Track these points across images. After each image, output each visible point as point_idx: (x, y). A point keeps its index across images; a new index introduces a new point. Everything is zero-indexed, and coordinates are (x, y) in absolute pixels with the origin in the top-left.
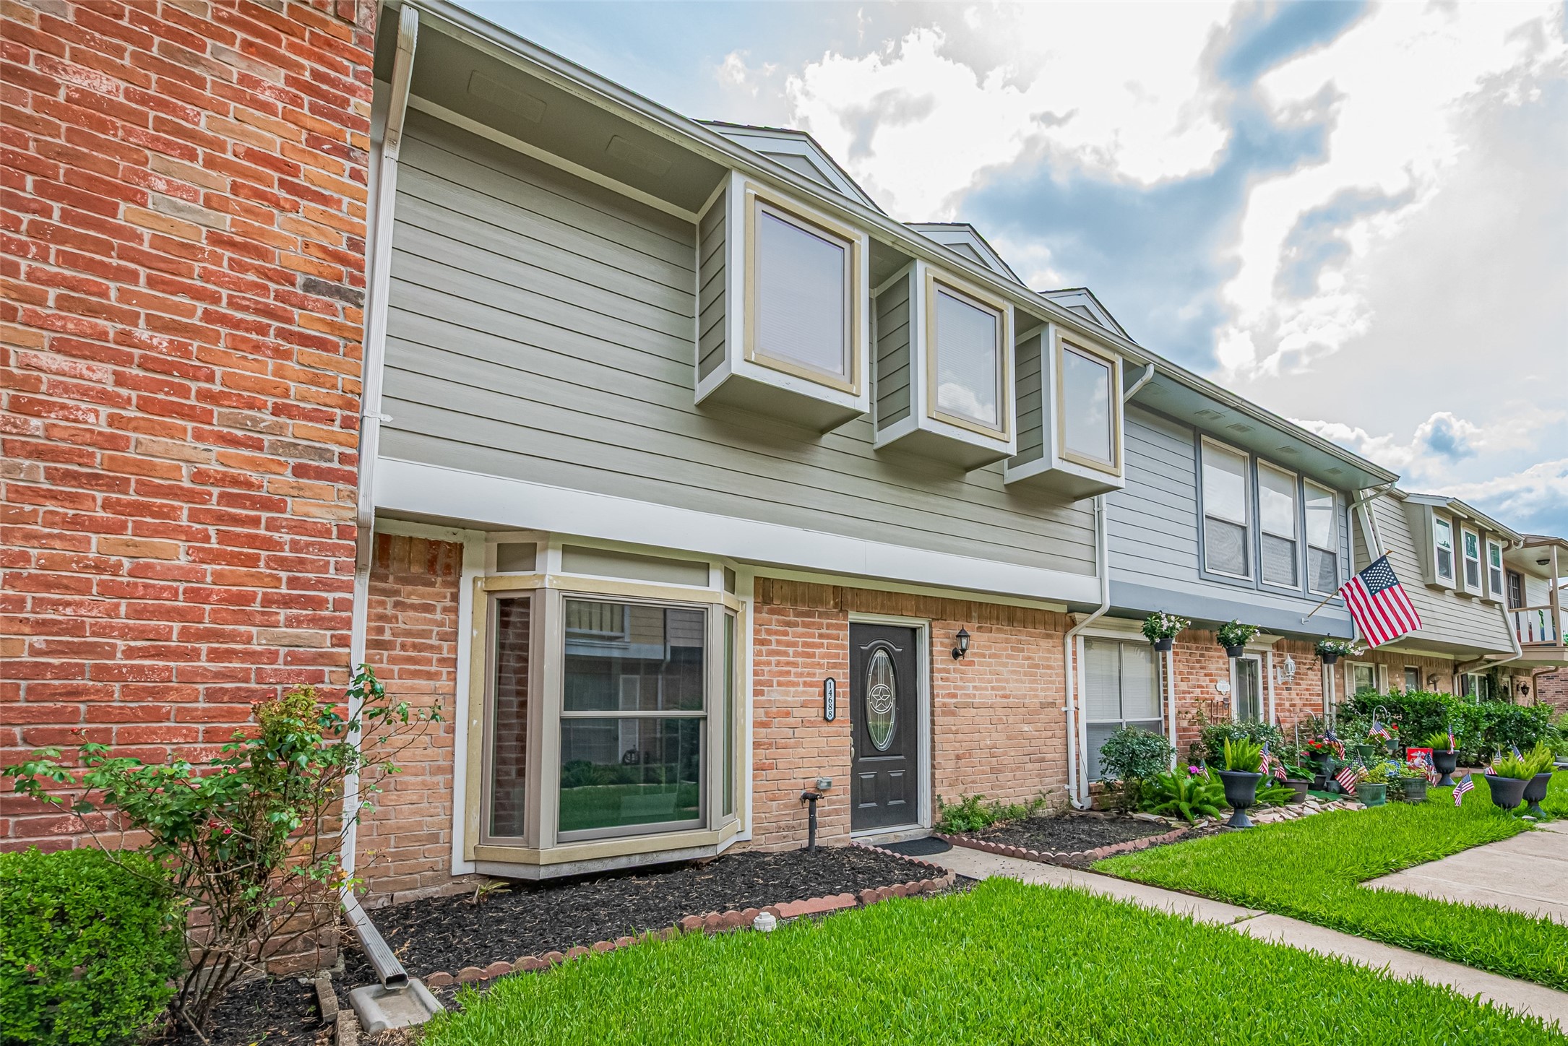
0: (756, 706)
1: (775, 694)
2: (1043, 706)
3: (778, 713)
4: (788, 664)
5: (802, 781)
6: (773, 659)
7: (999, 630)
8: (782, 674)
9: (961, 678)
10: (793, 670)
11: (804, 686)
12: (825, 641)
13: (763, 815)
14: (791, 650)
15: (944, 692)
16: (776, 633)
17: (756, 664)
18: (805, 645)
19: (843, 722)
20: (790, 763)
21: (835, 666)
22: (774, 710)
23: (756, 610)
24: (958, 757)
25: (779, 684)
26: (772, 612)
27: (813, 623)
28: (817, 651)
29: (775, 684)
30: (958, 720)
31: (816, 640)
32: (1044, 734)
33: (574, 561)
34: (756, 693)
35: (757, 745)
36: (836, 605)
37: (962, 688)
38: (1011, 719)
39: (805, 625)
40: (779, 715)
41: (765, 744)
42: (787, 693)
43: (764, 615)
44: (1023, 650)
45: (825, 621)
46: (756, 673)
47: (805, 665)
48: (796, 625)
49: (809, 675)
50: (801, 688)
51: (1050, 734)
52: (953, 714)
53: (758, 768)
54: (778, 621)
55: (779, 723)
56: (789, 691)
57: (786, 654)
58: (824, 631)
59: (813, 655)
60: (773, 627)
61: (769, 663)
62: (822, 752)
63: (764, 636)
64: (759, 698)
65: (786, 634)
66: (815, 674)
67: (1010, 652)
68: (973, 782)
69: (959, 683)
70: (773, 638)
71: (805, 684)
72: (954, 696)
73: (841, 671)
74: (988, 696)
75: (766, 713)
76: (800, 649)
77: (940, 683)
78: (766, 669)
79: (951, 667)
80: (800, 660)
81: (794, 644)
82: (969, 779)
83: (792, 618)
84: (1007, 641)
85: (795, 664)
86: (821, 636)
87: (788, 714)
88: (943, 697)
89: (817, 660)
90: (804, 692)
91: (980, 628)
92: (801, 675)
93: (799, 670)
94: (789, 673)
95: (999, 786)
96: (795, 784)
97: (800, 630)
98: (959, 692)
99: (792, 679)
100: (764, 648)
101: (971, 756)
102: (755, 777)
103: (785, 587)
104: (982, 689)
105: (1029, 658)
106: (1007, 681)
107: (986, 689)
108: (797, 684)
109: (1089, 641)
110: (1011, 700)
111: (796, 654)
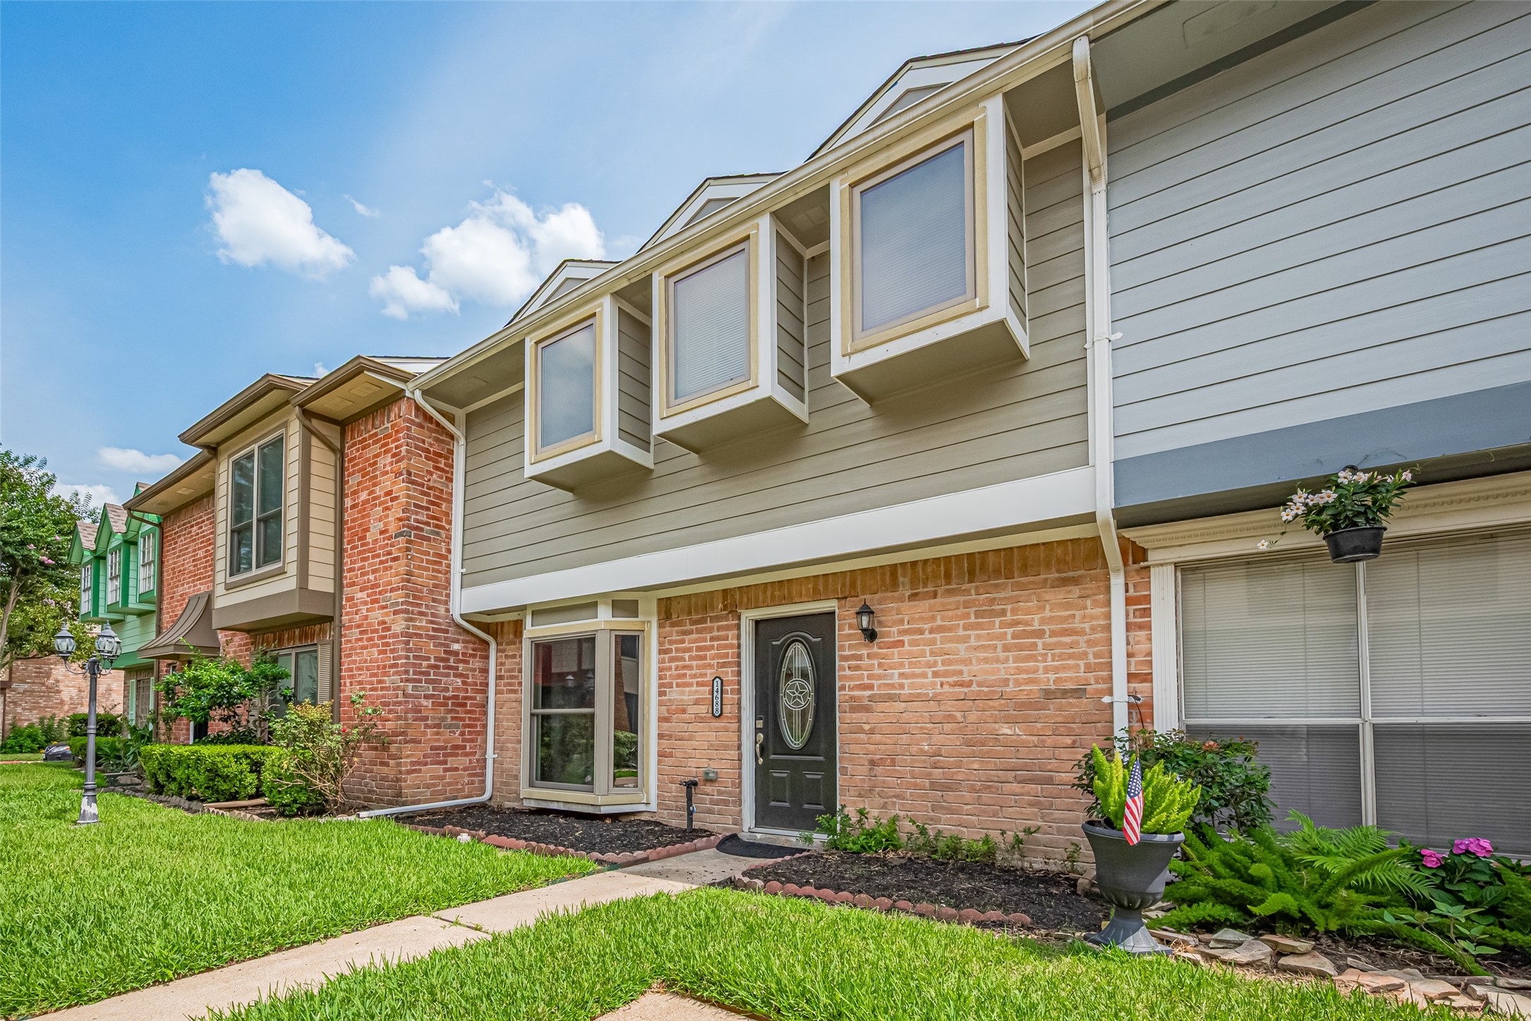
0: (660, 704)
1: (674, 694)
2: (1048, 694)
3: (676, 709)
4: (684, 667)
5: (695, 769)
6: (673, 665)
7: (950, 592)
8: (679, 676)
9: (880, 665)
10: (688, 672)
11: (697, 686)
12: (715, 643)
13: (666, 794)
14: (687, 656)
15: (852, 683)
16: (676, 642)
17: (660, 670)
18: (699, 649)
19: (731, 718)
20: (686, 753)
21: (724, 665)
22: (674, 707)
23: (660, 626)
24: (873, 763)
25: (678, 686)
26: (673, 625)
27: (705, 629)
28: (708, 653)
29: (674, 686)
30: (874, 717)
31: (708, 643)
32: (1049, 741)
33: (538, 619)
34: (661, 694)
35: (660, 736)
36: (725, 608)
37: (880, 677)
38: (973, 716)
39: (698, 631)
40: (677, 712)
41: (667, 735)
42: (683, 693)
43: (668, 629)
44: (1003, 613)
45: (716, 625)
46: (660, 678)
47: (698, 667)
48: (691, 632)
49: (701, 675)
50: (695, 688)
51: (1068, 741)
52: (867, 709)
53: (661, 755)
54: (677, 632)
55: (677, 718)
56: (685, 691)
57: (683, 659)
58: (715, 634)
59: (705, 658)
60: (674, 638)
61: (670, 668)
62: (712, 745)
63: (667, 646)
64: (663, 698)
65: (683, 642)
66: (706, 675)
67: (973, 620)
68: (896, 796)
69: (877, 671)
70: (673, 647)
71: (698, 684)
72: (871, 687)
73: (729, 670)
74: (929, 685)
75: (668, 710)
76: (694, 653)
77: (848, 672)
78: (668, 673)
79: (865, 652)
80: (694, 663)
81: (689, 650)
82: (891, 792)
83: (688, 627)
84: (967, 605)
85: (689, 667)
86: (712, 639)
87: (684, 711)
88: (851, 689)
89: (708, 661)
90: (696, 691)
91: (913, 597)
92: (694, 676)
93: (693, 672)
94: (685, 675)
95: (943, 807)
96: (689, 772)
97: (694, 636)
98: (876, 683)
99: (688, 680)
100: (667, 656)
101: (893, 763)
102: (659, 762)
103: (682, 601)
104: (914, 675)
105: (1018, 623)
106: (968, 662)
107: (924, 675)
108: (690, 685)
109: (1187, 570)
110: (974, 688)
111: (691, 658)
